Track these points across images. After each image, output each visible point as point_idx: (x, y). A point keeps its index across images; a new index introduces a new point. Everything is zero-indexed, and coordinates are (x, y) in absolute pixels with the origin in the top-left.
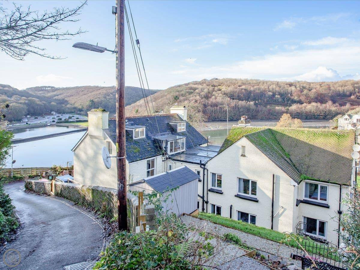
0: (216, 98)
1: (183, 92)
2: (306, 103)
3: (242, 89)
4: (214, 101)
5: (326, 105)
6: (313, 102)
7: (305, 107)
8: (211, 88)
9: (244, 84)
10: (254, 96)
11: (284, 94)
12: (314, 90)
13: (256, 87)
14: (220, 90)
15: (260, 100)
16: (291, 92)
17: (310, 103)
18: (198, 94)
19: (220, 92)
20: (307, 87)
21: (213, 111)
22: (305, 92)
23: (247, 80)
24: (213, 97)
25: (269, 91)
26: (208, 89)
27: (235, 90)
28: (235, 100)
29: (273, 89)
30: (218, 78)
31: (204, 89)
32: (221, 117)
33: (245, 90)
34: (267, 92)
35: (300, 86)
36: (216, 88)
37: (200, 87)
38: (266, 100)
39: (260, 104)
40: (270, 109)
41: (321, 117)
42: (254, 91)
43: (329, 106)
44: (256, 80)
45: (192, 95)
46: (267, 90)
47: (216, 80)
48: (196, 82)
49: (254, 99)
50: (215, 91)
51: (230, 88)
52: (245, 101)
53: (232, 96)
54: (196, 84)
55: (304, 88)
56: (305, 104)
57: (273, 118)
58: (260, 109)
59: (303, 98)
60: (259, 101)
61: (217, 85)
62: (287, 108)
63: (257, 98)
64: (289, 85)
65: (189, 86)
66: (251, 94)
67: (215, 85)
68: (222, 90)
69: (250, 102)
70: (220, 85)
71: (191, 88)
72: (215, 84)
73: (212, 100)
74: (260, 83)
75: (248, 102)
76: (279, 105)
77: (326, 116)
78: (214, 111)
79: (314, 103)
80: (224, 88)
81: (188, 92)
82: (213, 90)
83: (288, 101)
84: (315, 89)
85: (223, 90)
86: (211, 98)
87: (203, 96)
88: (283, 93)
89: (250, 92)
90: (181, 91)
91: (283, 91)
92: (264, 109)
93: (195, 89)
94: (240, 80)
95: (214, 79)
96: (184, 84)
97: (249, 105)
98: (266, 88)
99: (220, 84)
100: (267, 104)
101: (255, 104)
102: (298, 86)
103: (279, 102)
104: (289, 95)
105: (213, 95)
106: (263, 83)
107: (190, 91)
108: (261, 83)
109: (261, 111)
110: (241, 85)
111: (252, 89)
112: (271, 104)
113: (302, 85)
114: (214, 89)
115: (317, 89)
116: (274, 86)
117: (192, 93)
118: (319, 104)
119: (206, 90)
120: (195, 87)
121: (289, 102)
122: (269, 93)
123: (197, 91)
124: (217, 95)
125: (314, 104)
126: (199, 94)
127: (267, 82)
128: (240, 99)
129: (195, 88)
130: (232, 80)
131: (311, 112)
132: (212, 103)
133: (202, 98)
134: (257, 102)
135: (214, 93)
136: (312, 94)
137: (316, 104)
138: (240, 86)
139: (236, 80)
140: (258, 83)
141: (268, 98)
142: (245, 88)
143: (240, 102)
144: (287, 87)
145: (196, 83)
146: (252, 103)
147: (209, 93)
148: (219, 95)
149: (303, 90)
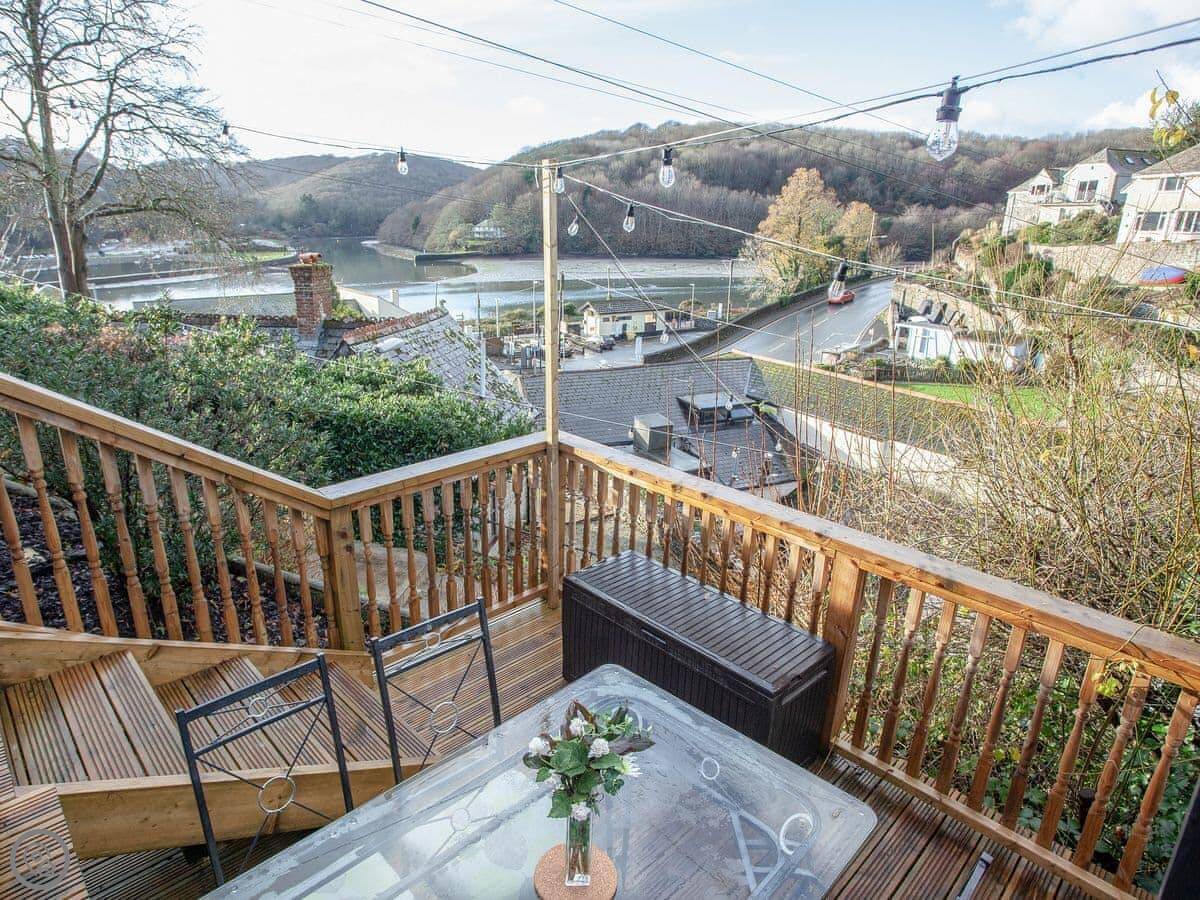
0: (656, 181)
2: (957, 205)
3: (749, 153)
4: (649, 188)
7: (951, 218)
11: (889, 173)
12: (993, 162)
13: (795, 147)
16: (914, 165)
20: (974, 149)
22: (963, 164)
24: (649, 177)
27: (727, 156)
28: (718, 189)
29: (852, 154)
30: (684, 123)
33: (758, 155)
44: (802, 127)
45: (582, 170)
47: (674, 128)
51: (708, 149)
52: (747, 192)
54: (607, 139)
56: (950, 210)
64: (911, 143)
71: (585, 150)
73: (644, 186)
74: (812, 134)
80: (688, 151)
84: (1000, 156)
86: (640, 178)
88: (885, 172)
91: (887, 163)
95: (671, 123)
96: (571, 140)
98: (829, 153)
104: (905, 177)
105: (649, 172)
115: (1007, 157)
116: (858, 147)
121: (900, 201)
126: (607, 166)
127: (836, 134)
128: (736, 186)
136: (984, 173)
139: (738, 125)
140: (807, 134)
142: (757, 150)
143: (734, 194)
144: (903, 149)
147: (638, 163)
149: (957, 159)
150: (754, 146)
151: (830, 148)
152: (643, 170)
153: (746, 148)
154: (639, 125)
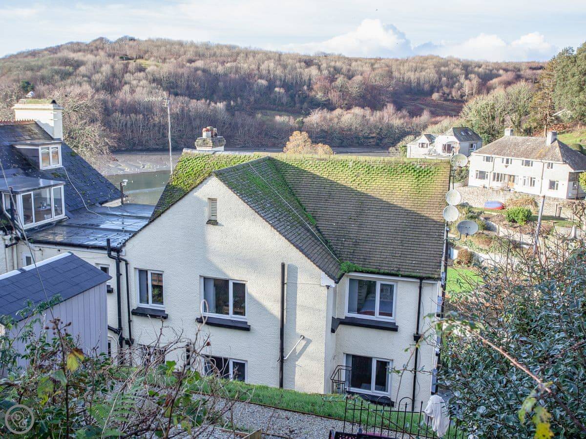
0: (133, 91)
1: (44, 72)
2: (342, 108)
3: (197, 69)
4: (129, 98)
5: (381, 113)
6: (356, 106)
7: (339, 117)
8: (119, 65)
9: (200, 56)
10: (226, 87)
11: (294, 84)
12: (358, 78)
13: (229, 65)
14: (141, 69)
15: (239, 99)
16: (310, 80)
17: (349, 108)
18: (86, 79)
19: (142, 74)
20: (345, 68)
21: (126, 124)
22: (340, 80)
23: (207, 47)
24: (126, 88)
25: (261, 77)
26: (113, 67)
27: (180, 71)
28: (181, 98)
29: (269, 70)
30: (136, 38)
31: (101, 66)
32: (147, 141)
33: (204, 71)
34: (256, 77)
35: (328, 67)
36: (132, 65)
37: (90, 58)
38: (252, 99)
39: (240, 109)
40: (264, 122)
41: (371, 140)
42: (226, 75)
43: (389, 116)
44: (230, 48)
45: (69, 81)
46: (255, 75)
47: (131, 43)
48: (78, 44)
49: (225, 97)
50: (130, 72)
51: (166, 65)
52: (203, 101)
53: (172, 86)
54: (80, 51)
55: (337, 71)
56: (338, 111)
57: (269, 144)
58: (239, 121)
59: (334, 96)
60: (237, 100)
61: (135, 57)
62: (302, 118)
63: (232, 94)
64: (305, 62)
65: (59, 55)
66: (220, 83)
67: (129, 57)
68: (147, 71)
69: (216, 103)
70: (141, 57)
71: (66, 62)
72: (129, 53)
73: (124, 95)
74: (238, 54)
75: (213, 104)
76: (282, 111)
77: (381, 140)
78: (129, 125)
79: (357, 108)
80: (151, 66)
81: (57, 72)
82: (126, 70)
83: (302, 102)
84: (361, 75)
85: (149, 69)
86: (120, 89)
87: (99, 84)
88: (292, 83)
89: (216, 77)
90: (40, 68)
91: (293, 78)
92: (249, 120)
93: (77, 64)
94: (192, 44)
95: (126, 37)
96: (46, 49)
97: (215, 110)
98: (253, 70)
99: (142, 54)
100: (256, 109)
101: (229, 108)
102: (324, 66)
103: (282, 103)
104: (305, 88)
105: (126, 83)
106: (247, 53)
107: (63, 68)
108: (242, 55)
109: (243, 126)
110: (194, 58)
111: (220, 69)
112: (264, 108)
113: (333, 64)
114: (126, 66)
115: (366, 75)
116: (272, 65)
117: (70, 74)
118: (368, 111)
119: (106, 69)
120: (76, 59)
121: (305, 105)
122: (260, 81)
123: (82, 69)
124: (135, 82)
125: (357, 110)
126: (89, 78)
127: (255, 53)
128: (192, 94)
129: (77, 61)
130: (172, 43)
131: (350, 130)
132: (124, 102)
133: (97, 90)
134: (232, 103)
135: (128, 77)
136: (354, 86)
137: (362, 110)
138: (191, 61)
139: (181, 44)
140: (235, 53)
141: (258, 95)
142: (203, 67)
143: (194, 103)
144: (301, 67)
145: (77, 47)
146: (221, 105)
147: (114, 75)
148: (141, 83)
149: (336, 76)
150: (199, 64)
151: (253, 66)
152: (120, 82)
153: (193, 65)
154: (101, 39)
